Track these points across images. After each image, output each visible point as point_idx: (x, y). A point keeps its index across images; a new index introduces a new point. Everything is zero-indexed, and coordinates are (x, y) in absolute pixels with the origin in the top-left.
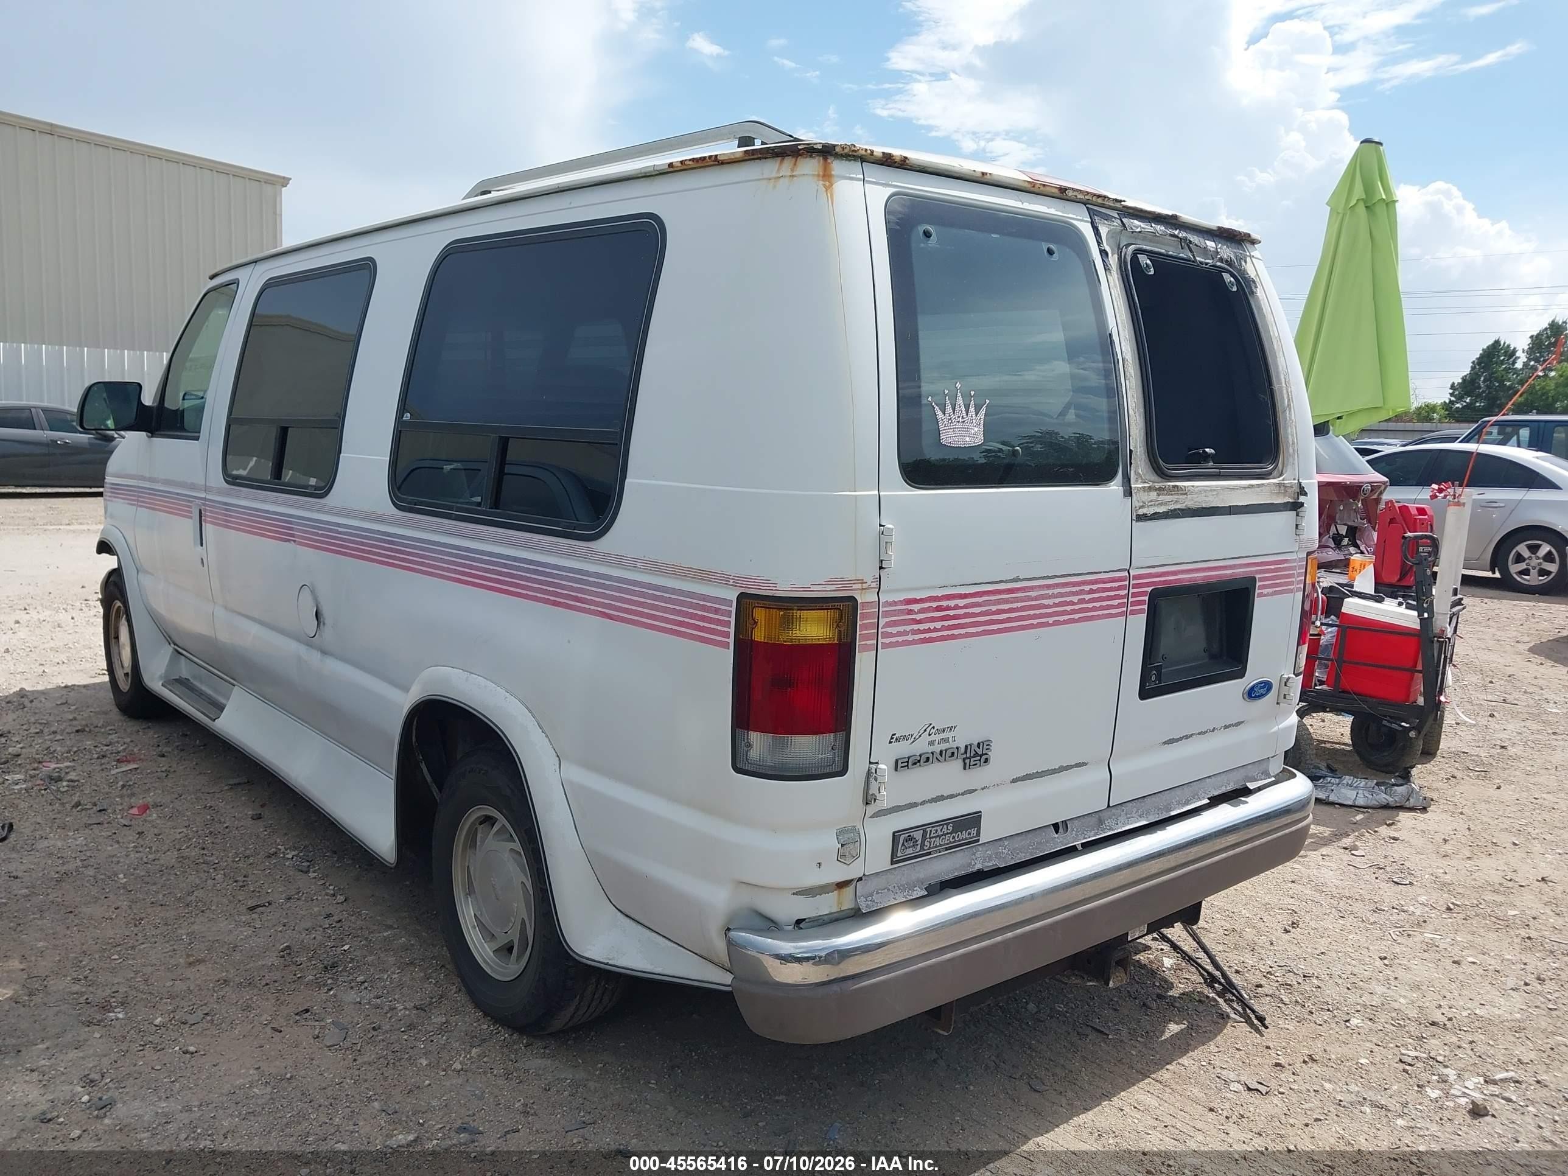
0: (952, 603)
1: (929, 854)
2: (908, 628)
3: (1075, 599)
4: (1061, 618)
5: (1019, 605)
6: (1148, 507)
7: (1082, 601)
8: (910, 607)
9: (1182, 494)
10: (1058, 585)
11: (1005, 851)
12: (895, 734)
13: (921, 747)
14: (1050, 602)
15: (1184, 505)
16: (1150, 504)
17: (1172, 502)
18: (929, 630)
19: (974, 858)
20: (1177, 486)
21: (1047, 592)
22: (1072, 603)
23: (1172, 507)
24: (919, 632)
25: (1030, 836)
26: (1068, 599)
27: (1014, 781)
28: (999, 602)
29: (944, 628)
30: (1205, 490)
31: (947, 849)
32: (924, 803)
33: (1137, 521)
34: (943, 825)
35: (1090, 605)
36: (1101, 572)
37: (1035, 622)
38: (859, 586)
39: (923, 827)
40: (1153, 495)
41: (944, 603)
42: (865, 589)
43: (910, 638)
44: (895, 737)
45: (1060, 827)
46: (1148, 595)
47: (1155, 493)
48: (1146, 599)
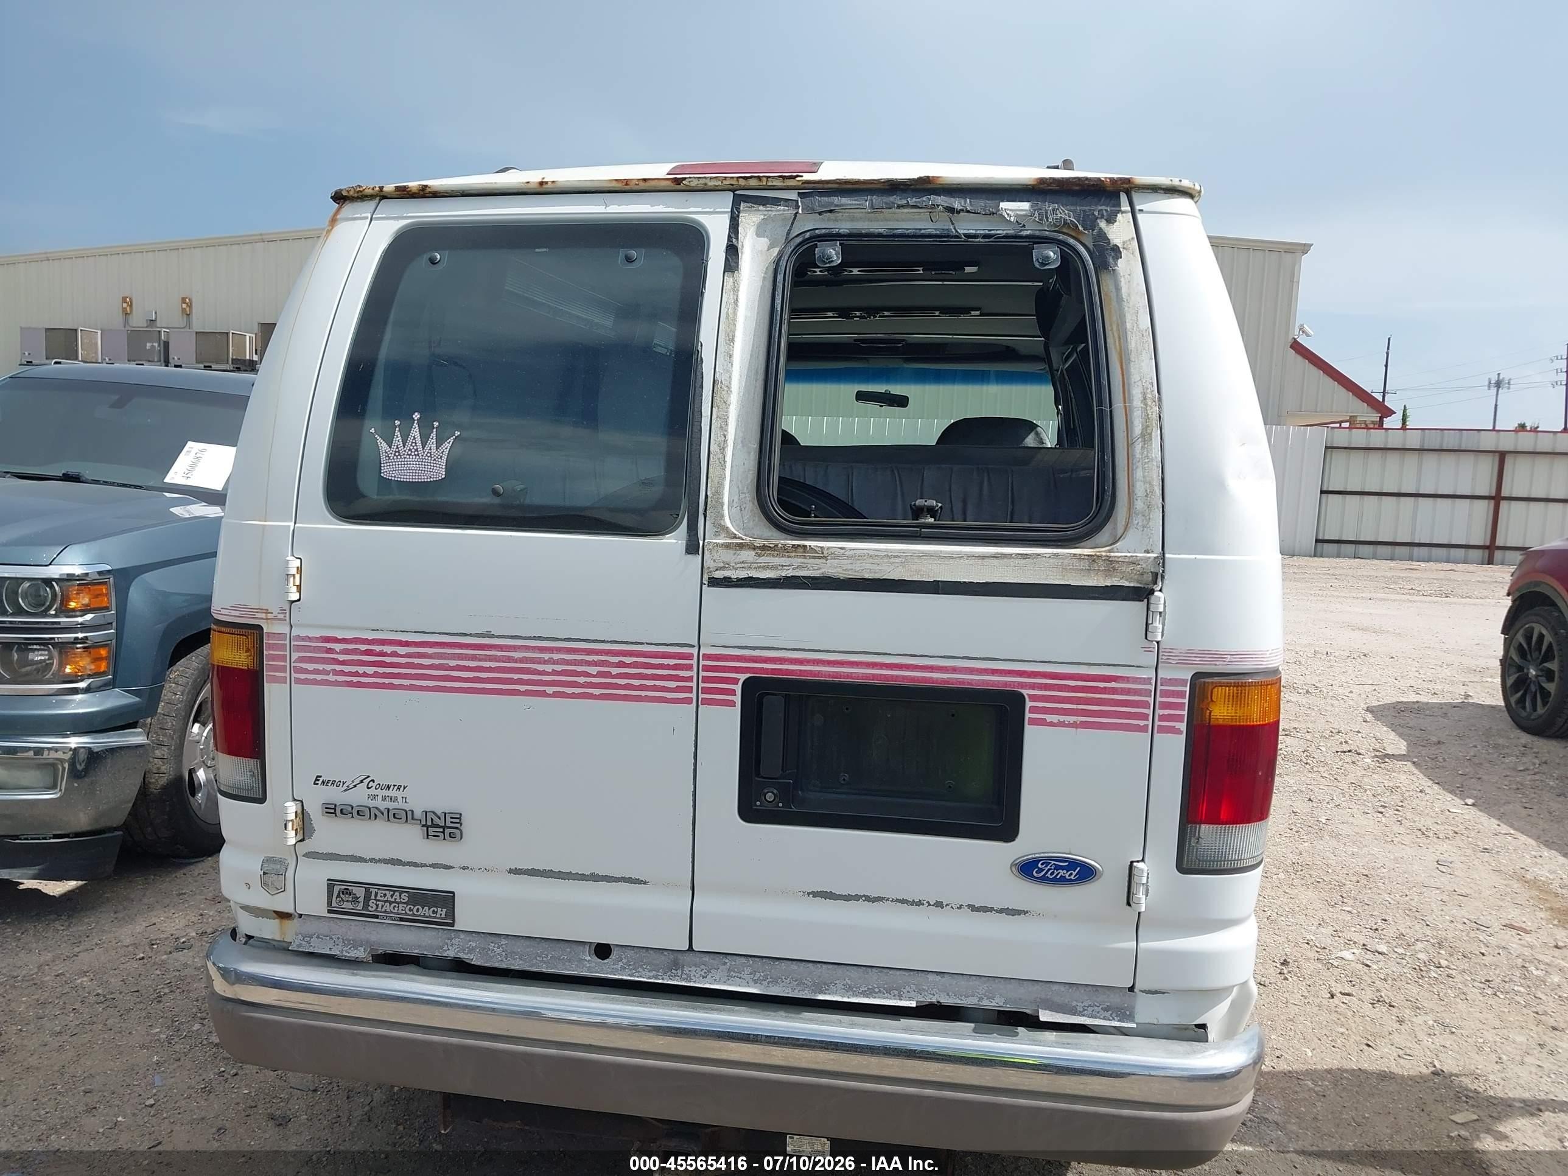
0: (388, 649)
1: (377, 917)
2: (329, 667)
3: (593, 670)
4: (569, 690)
5: (494, 665)
7: (605, 675)
8: (328, 645)
9: (814, 557)
10: (559, 650)
11: (498, 951)
12: (320, 777)
13: (359, 797)
14: (549, 668)
15: (820, 572)
16: (737, 566)
17: (789, 566)
18: (357, 674)
19: (450, 944)
20: (805, 546)
21: (538, 655)
22: (587, 675)
23: (790, 573)
24: (343, 673)
25: (544, 944)
26: (580, 668)
27: (511, 871)
28: (460, 657)
29: (376, 675)
30: (873, 556)
31: (401, 920)
32: (372, 860)
33: (709, 586)
34: (395, 891)
35: (622, 682)
36: (643, 644)
37: (523, 688)
38: (263, 616)
39: (367, 886)
40: (746, 555)
41: (378, 648)
42: (269, 619)
43: (331, 678)
44: (321, 779)
45: (603, 951)
46: (741, 683)
47: (753, 553)
48: (738, 688)
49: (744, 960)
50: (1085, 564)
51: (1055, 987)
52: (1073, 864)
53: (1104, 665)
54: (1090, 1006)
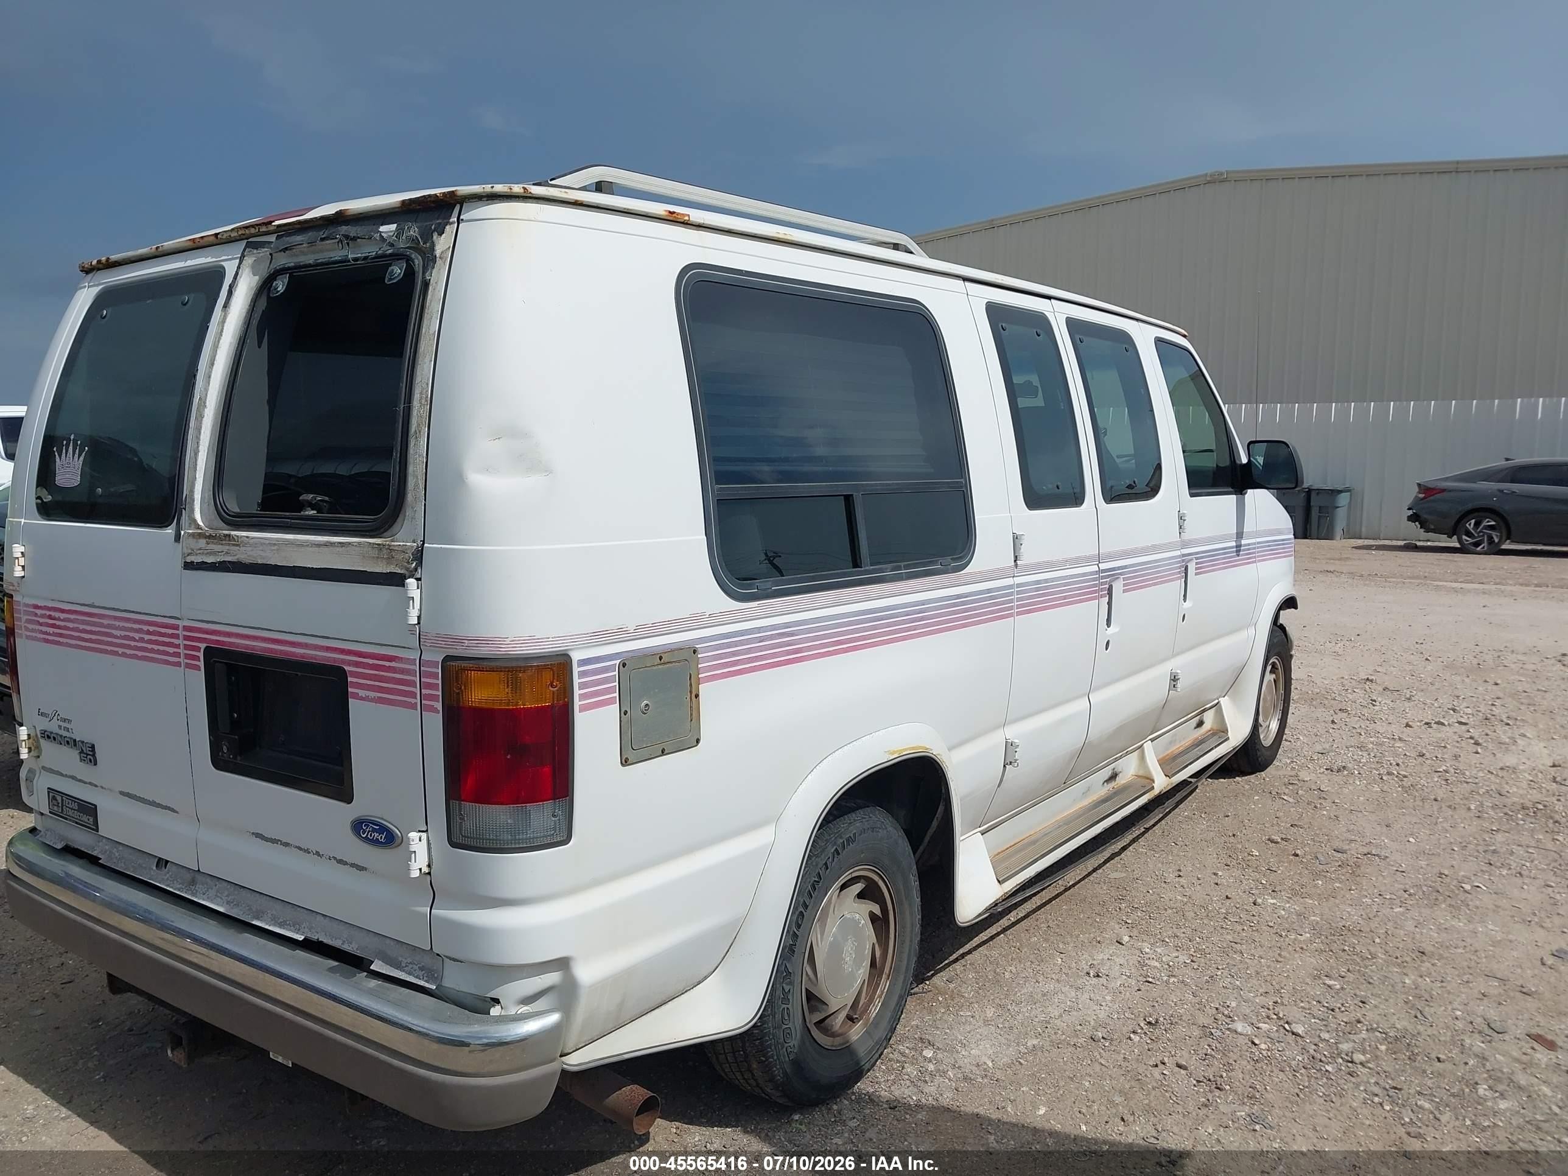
0: (57, 615)
1: (66, 819)
2: (37, 628)
3: (137, 636)
4: (128, 652)
5: (97, 629)
6: (197, 555)
7: (142, 640)
8: (35, 610)
9: (234, 545)
11: (117, 855)
12: (40, 709)
13: (55, 726)
14: (118, 633)
15: (236, 557)
16: (199, 552)
17: (222, 553)
18: (48, 633)
20: (229, 535)
21: (113, 623)
22: (134, 639)
23: (222, 558)
24: (42, 633)
25: (137, 854)
26: (131, 634)
27: (122, 793)
28: (83, 622)
29: (55, 634)
30: (262, 544)
31: (77, 824)
33: (185, 569)
34: (73, 800)
35: (150, 646)
36: (157, 615)
37: (109, 648)
38: (12, 587)
39: (61, 794)
40: (202, 542)
41: (53, 614)
42: (14, 590)
43: (38, 636)
45: (162, 863)
46: (202, 650)
47: (204, 541)
48: (201, 655)
49: (225, 884)
50: (375, 553)
51: (388, 941)
52: (383, 829)
53: (392, 646)
54: (411, 963)
